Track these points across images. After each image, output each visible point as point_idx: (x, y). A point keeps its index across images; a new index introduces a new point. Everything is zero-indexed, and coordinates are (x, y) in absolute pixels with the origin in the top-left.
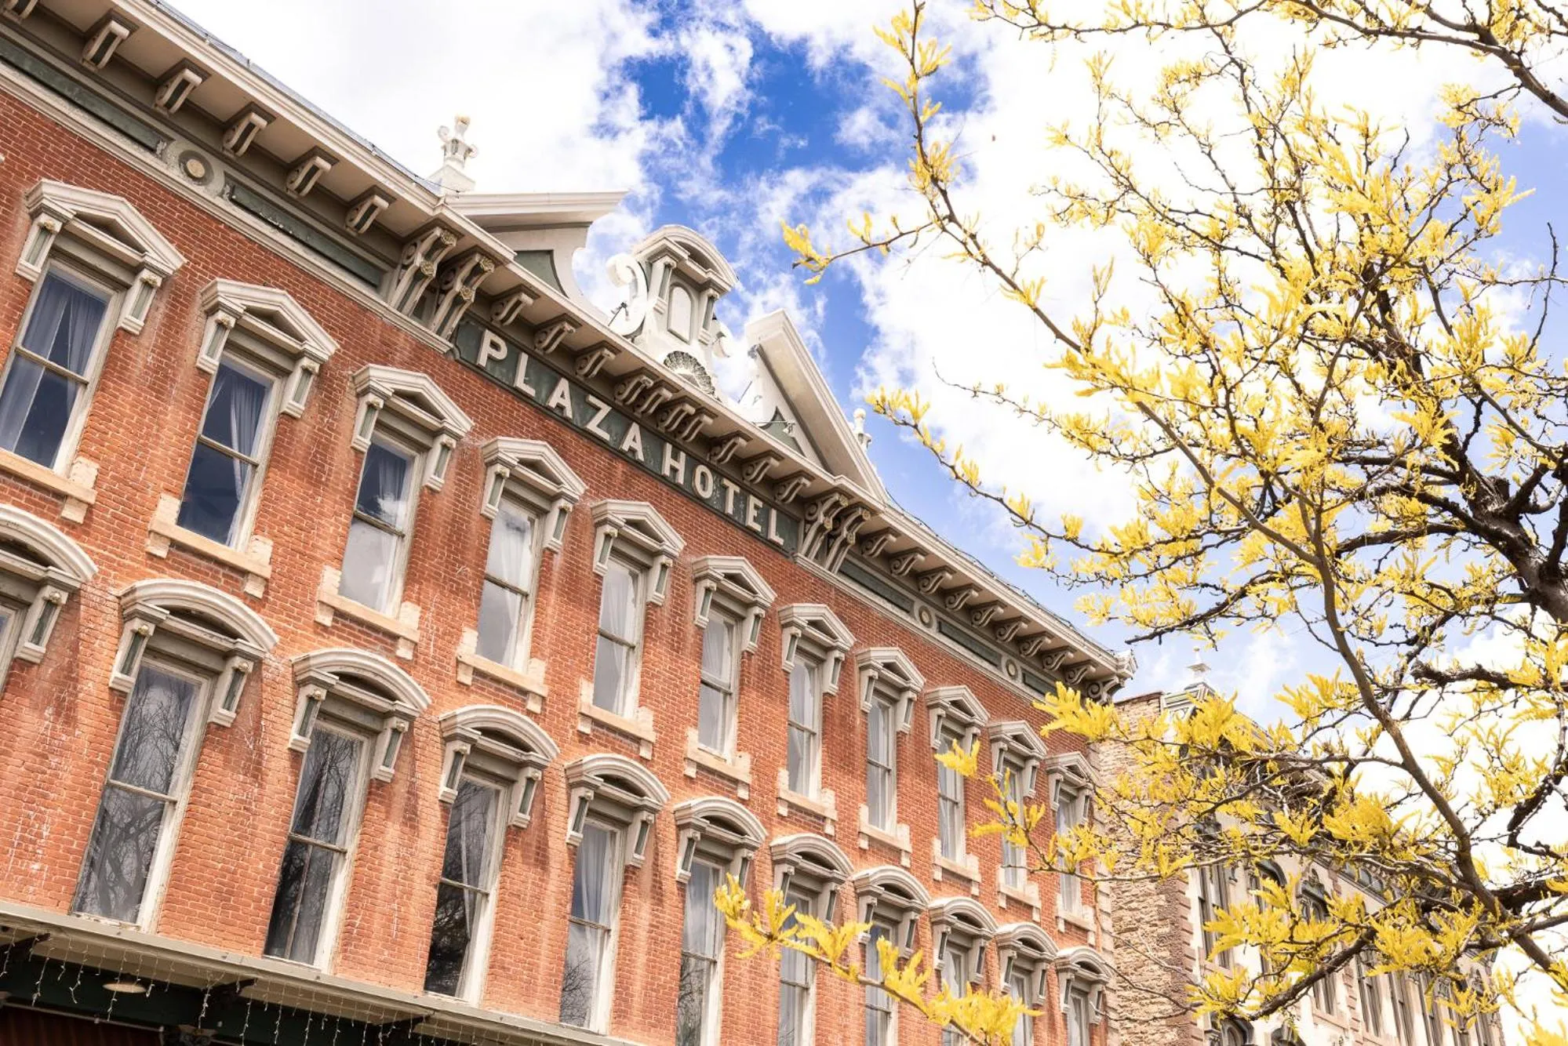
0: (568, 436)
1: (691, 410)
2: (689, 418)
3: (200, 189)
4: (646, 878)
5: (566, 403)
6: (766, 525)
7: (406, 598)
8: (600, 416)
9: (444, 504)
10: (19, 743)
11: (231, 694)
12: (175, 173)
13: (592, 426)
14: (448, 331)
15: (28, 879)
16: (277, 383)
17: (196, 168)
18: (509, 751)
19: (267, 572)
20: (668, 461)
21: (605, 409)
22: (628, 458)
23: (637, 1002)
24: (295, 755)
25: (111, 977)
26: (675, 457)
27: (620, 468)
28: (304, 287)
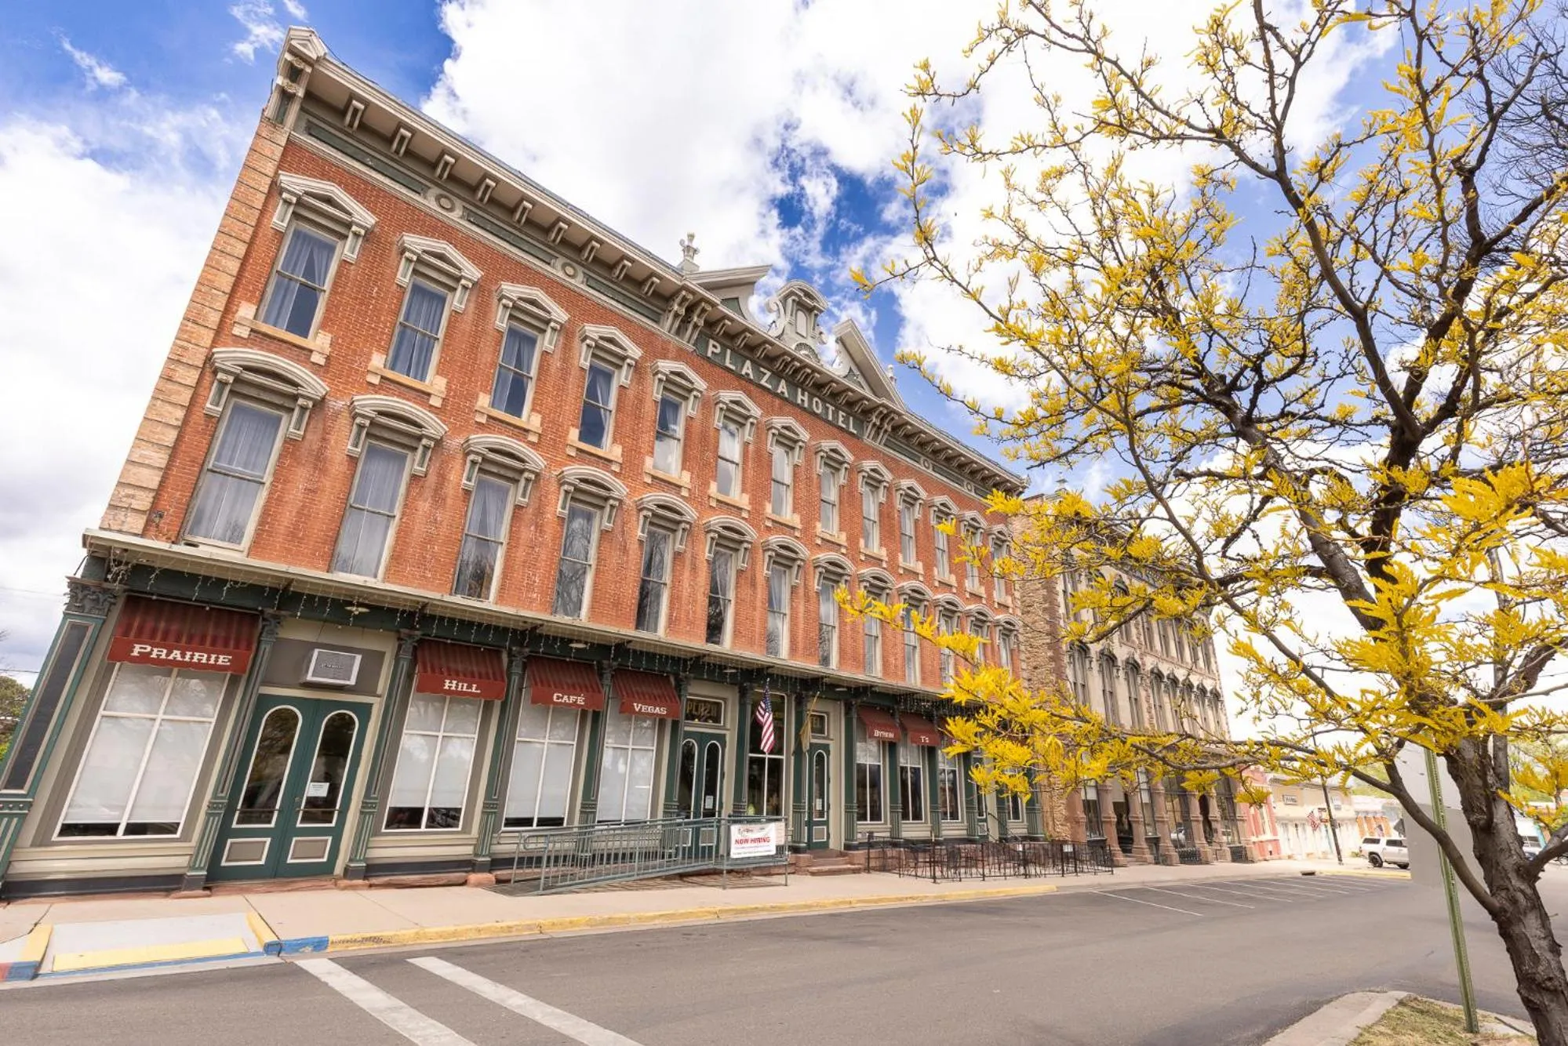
0: (752, 388)
1: (809, 371)
2: (808, 375)
3: (572, 281)
4: (801, 591)
5: (750, 372)
6: (848, 425)
7: (683, 468)
8: (766, 378)
9: (697, 424)
10: (521, 541)
11: (610, 517)
12: (561, 274)
13: (763, 382)
14: (692, 341)
15: (532, 601)
16: (616, 372)
17: (570, 271)
18: (736, 536)
19: (620, 461)
20: (800, 397)
21: (769, 374)
22: (780, 396)
23: (801, 645)
24: (640, 541)
25: (571, 641)
26: (803, 395)
27: (777, 401)
28: (624, 324)
